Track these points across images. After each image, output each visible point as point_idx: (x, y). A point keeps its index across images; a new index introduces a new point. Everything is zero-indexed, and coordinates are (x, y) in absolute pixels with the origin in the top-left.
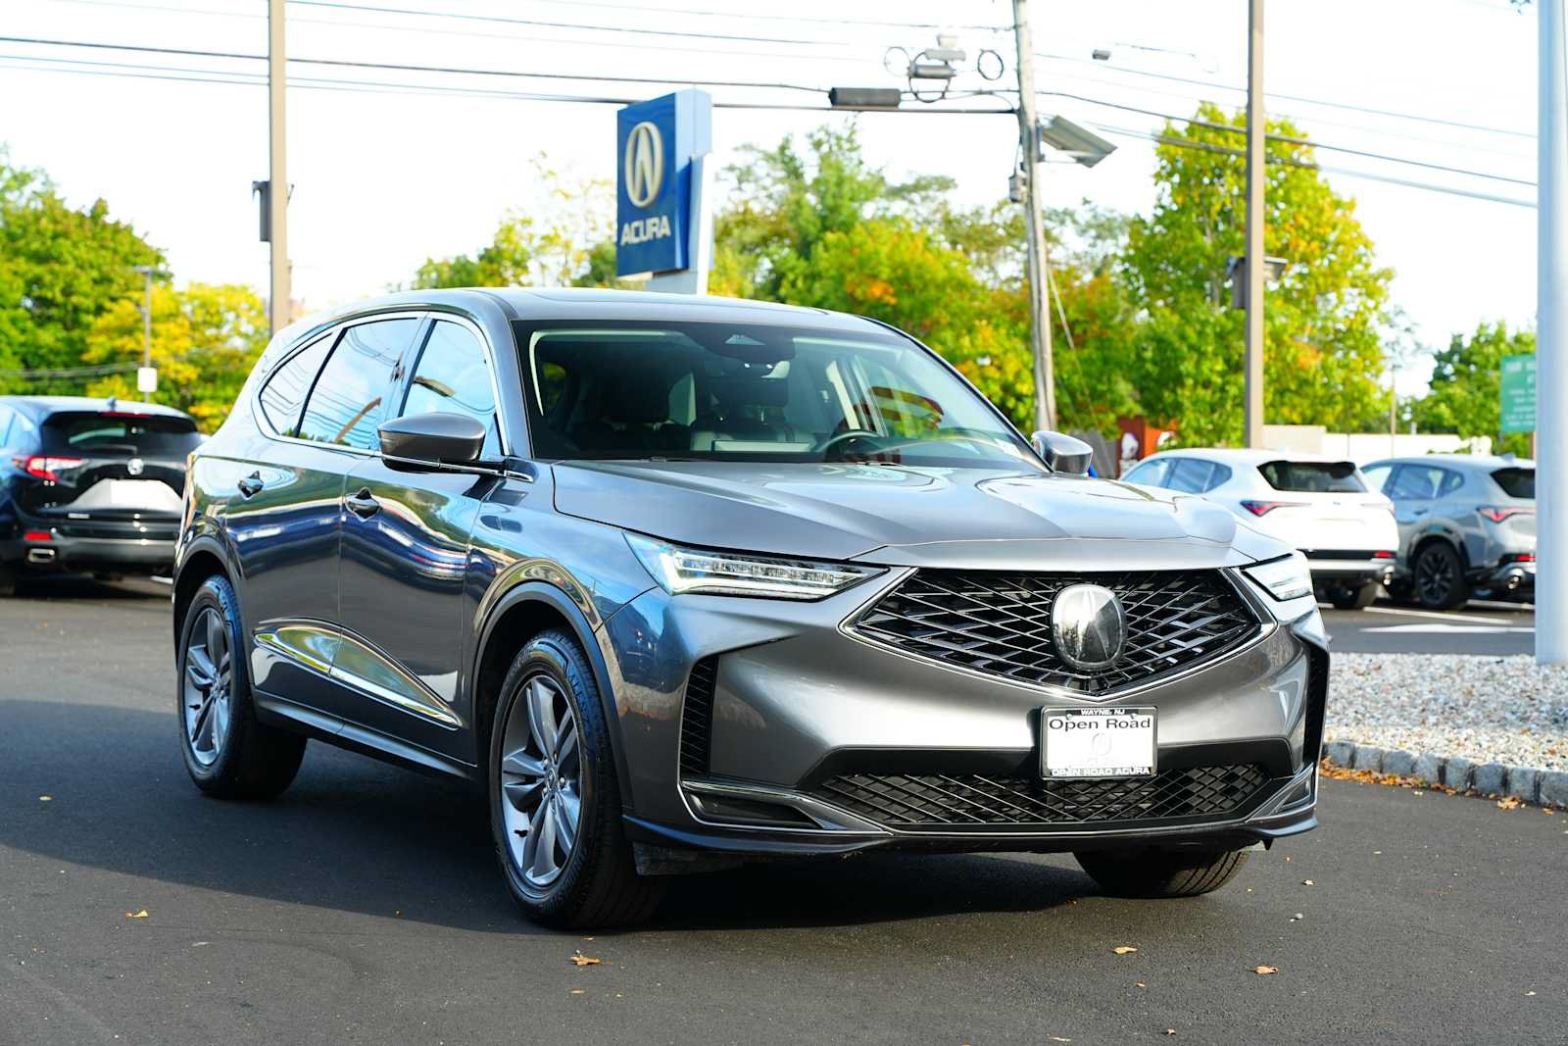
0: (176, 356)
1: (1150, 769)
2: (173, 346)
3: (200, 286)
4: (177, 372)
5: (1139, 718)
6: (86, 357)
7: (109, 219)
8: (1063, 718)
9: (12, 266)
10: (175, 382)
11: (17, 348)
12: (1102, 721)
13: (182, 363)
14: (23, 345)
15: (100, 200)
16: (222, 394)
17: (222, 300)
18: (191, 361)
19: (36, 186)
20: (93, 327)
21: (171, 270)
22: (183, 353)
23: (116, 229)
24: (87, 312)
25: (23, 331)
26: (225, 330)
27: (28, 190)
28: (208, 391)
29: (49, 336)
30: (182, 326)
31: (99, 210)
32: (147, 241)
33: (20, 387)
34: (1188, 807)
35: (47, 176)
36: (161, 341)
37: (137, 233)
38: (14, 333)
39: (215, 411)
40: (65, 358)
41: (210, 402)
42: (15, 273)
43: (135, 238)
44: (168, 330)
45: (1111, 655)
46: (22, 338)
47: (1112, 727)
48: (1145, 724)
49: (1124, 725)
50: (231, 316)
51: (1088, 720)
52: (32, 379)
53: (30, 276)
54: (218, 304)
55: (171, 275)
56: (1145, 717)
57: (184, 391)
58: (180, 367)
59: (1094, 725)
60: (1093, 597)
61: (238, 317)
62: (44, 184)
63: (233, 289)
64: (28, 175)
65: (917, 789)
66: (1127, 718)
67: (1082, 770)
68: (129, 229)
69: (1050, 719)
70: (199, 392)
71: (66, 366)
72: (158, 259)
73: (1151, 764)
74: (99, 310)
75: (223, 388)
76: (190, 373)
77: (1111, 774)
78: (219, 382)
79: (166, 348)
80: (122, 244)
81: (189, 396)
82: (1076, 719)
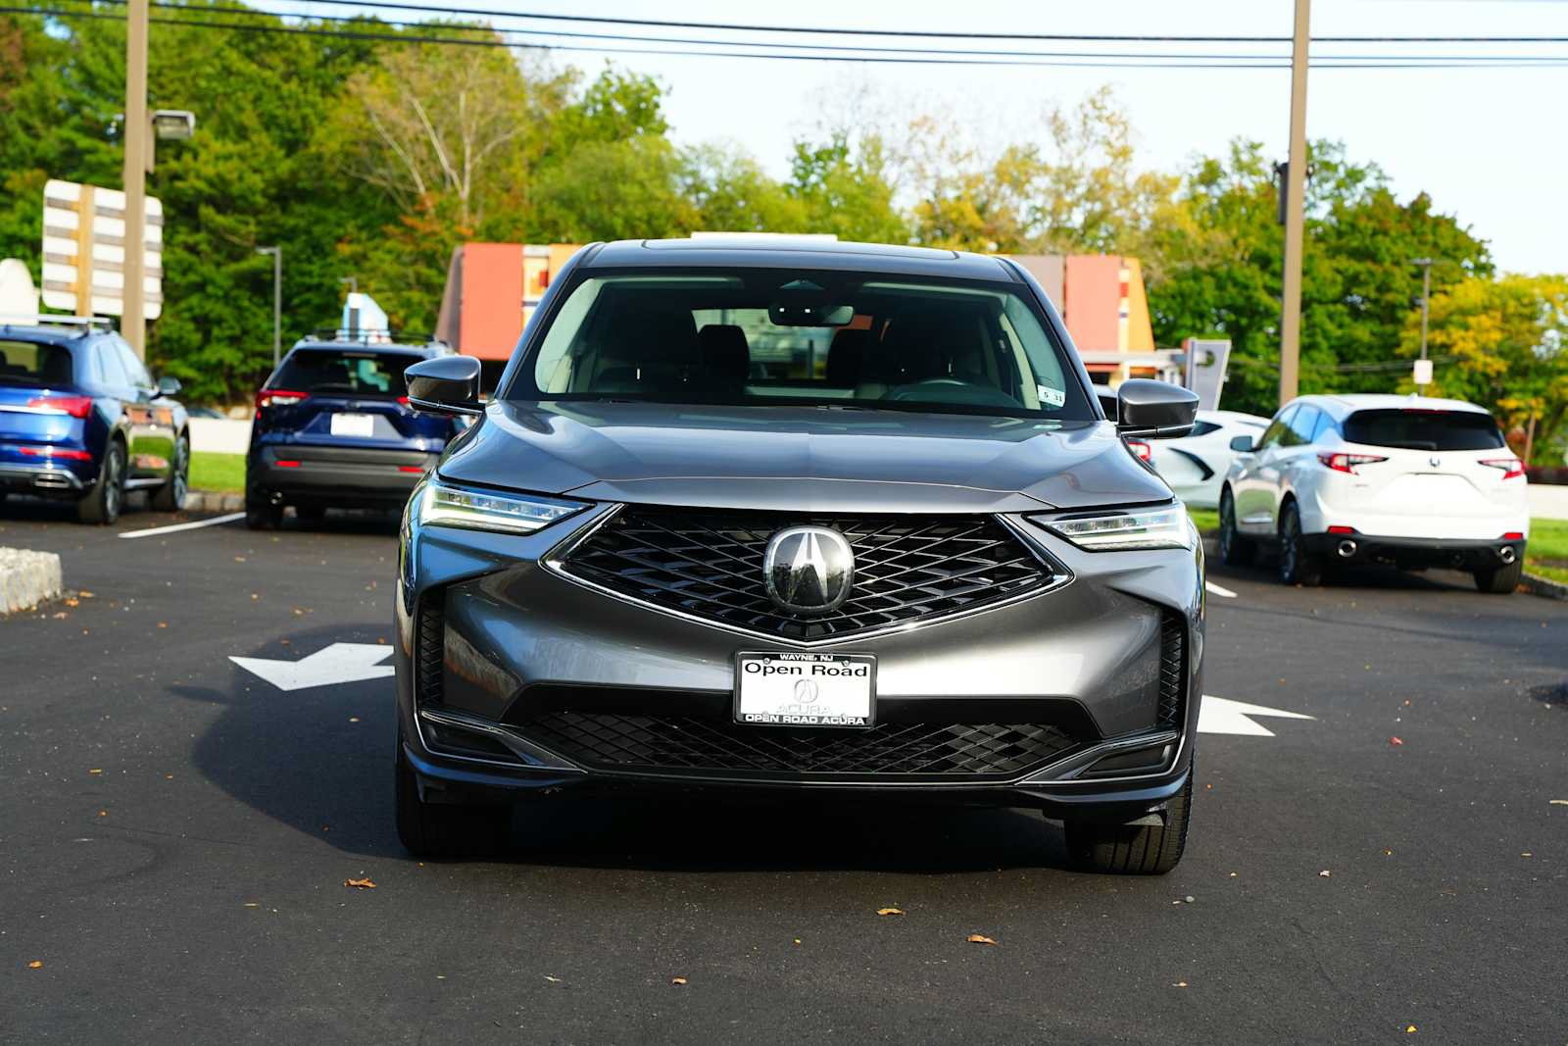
0: (1485, 349)
1: (864, 719)
2: (1483, 338)
3: (1516, 276)
4: (1486, 365)
5: (854, 666)
6: (1398, 351)
7: (1432, 212)
8: (760, 662)
9: (1335, 264)
10: (1486, 376)
11: (1334, 342)
12: (807, 667)
13: (1492, 356)
14: (1339, 338)
15: (1423, 195)
16: (1531, 386)
17: (1537, 291)
18: (1501, 354)
19: (1370, 182)
20: (1407, 322)
21: (1493, 261)
22: (1493, 346)
23: (1438, 222)
24: (1402, 307)
25: (1341, 326)
26: (1540, 323)
27: (1360, 187)
28: (1518, 384)
29: (1363, 332)
30: (1494, 318)
31: (1419, 206)
32: (1471, 234)
33: (1336, 380)
34: (950, 765)
35: (1380, 171)
36: (1471, 333)
37: (1461, 225)
38: (1330, 327)
39: (1522, 404)
40: (1376, 352)
41: (1517, 395)
42: (1338, 271)
43: (1460, 231)
44: (1479, 324)
45: (830, 599)
46: (1339, 333)
47: (818, 674)
48: (861, 673)
49: (833, 672)
50: (1547, 306)
51: (789, 665)
52: (1347, 374)
53: (1351, 272)
54: (1532, 295)
55: (1493, 267)
56: (861, 666)
57: (1494, 384)
58: (1489, 360)
59: (796, 671)
60: (814, 539)
61: (1553, 307)
62: (1378, 179)
63: (1548, 279)
64: (1361, 172)
65: (626, 729)
66: (838, 665)
67: (781, 717)
68: (1452, 222)
69: (745, 662)
70: (1510, 385)
71: (1379, 359)
72: (1480, 251)
73: (867, 715)
74: (1413, 306)
75: (1535, 381)
76: (1500, 365)
77: (815, 722)
78: (1532, 375)
79: (1475, 340)
80: (1442, 237)
81: (1500, 390)
82: (776, 664)
